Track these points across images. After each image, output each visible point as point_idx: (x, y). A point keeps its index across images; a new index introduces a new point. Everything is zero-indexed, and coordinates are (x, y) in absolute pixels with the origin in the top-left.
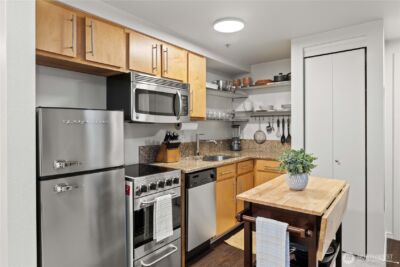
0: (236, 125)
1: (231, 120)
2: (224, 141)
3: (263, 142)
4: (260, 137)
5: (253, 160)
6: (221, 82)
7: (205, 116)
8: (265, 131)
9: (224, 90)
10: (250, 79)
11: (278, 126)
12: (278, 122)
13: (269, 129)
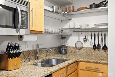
0: (63, 37)
1: (60, 34)
2: (56, 47)
3: (81, 48)
4: (79, 45)
5: (77, 62)
6: (55, 7)
7: (43, 30)
8: (83, 42)
9: (57, 12)
10: (73, 7)
11: (91, 38)
12: (91, 35)
13: (85, 40)
